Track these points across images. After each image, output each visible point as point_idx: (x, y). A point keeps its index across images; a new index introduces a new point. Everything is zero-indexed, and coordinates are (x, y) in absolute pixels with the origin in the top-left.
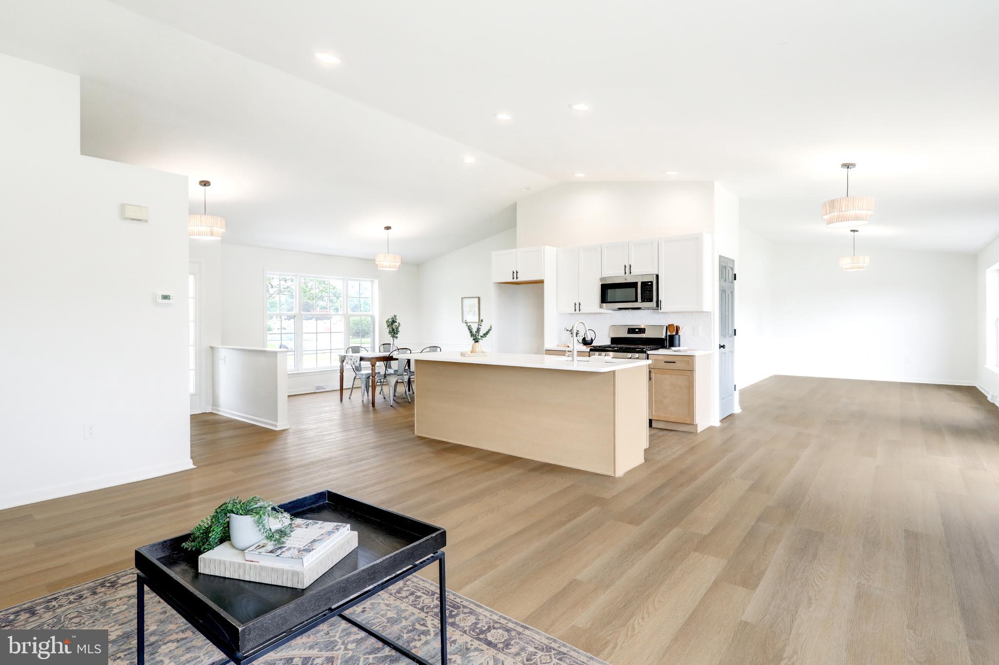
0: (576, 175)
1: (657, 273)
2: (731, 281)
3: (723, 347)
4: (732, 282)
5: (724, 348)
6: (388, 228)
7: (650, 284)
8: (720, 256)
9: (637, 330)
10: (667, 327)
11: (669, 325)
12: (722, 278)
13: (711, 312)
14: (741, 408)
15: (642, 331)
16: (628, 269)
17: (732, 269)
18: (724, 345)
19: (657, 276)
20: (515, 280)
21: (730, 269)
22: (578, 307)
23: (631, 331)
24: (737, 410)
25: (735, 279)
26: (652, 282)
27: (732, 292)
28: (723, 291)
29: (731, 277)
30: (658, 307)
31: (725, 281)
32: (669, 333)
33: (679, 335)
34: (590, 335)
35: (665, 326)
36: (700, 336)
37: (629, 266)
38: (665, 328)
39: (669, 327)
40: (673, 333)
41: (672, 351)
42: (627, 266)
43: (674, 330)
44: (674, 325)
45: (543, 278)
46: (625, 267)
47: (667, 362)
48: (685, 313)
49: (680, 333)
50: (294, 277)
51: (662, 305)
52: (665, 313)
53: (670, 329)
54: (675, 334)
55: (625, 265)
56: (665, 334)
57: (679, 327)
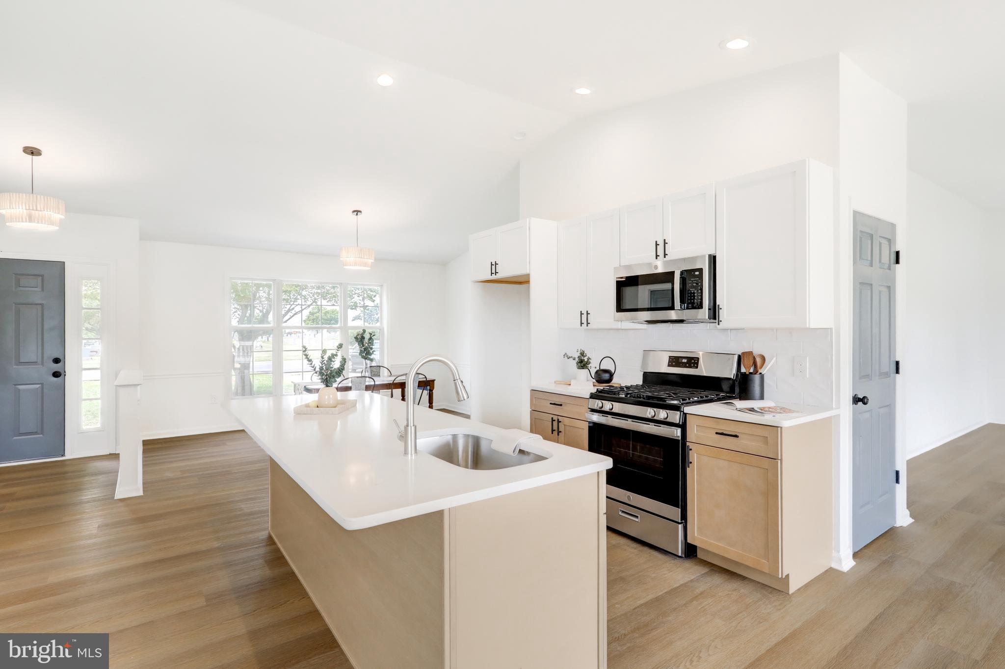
0: (578, 91)
1: (712, 252)
2: (886, 266)
3: (863, 400)
4: (889, 268)
5: (865, 404)
6: (357, 212)
7: (697, 273)
8: (856, 213)
9: (684, 361)
10: (739, 357)
11: (743, 353)
12: (861, 258)
13: (831, 329)
14: (912, 516)
15: (693, 362)
16: (661, 248)
17: (889, 241)
18: (864, 397)
19: (713, 259)
20: (494, 277)
21: (884, 242)
22: (585, 318)
23: (675, 361)
24: (903, 518)
25: (897, 262)
26: (701, 270)
27: (889, 287)
28: (862, 287)
29: (887, 257)
30: (716, 319)
31: (871, 265)
32: (743, 370)
33: (760, 373)
34: (607, 365)
35: (735, 356)
36: (808, 377)
37: (665, 243)
38: (736, 358)
39: (743, 357)
40: (751, 371)
41: (737, 409)
42: (661, 243)
43: (752, 364)
44: (752, 354)
45: (528, 272)
46: (657, 245)
47: (722, 434)
48: (775, 330)
49: (763, 371)
50: (271, 283)
51: (723, 314)
52: (731, 329)
53: (746, 361)
54: (755, 374)
55: (656, 242)
56: (734, 371)
57: (763, 359)
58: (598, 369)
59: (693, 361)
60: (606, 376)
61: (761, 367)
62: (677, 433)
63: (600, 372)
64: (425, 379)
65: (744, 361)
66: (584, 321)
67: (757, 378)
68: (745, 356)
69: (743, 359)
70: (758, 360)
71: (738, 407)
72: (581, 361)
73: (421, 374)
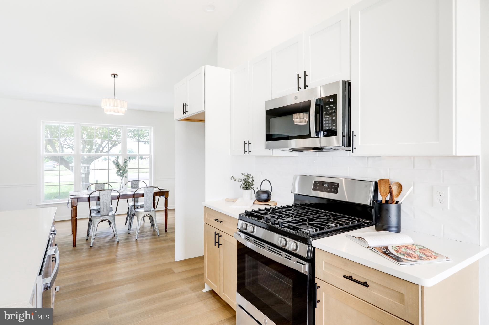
1: (346, 79)
6: (115, 75)
7: (331, 100)
9: (326, 185)
10: (376, 183)
11: (380, 180)
16: (302, 80)
20: (184, 115)
22: (247, 147)
23: (318, 185)
26: (335, 97)
30: (351, 147)
32: (380, 198)
33: (397, 202)
34: (266, 187)
35: (372, 182)
36: (449, 208)
37: (305, 75)
38: (373, 184)
39: (380, 184)
40: (388, 198)
41: (368, 247)
42: (302, 75)
43: (388, 192)
44: (389, 182)
45: (203, 109)
46: (299, 78)
47: (350, 278)
48: (413, 158)
49: (401, 199)
50: (73, 125)
51: (357, 141)
52: (368, 157)
53: (382, 188)
54: (391, 204)
55: (298, 75)
56: (371, 198)
57: (400, 187)
58: (259, 189)
59: (334, 186)
60: (264, 196)
61: (398, 195)
62: (305, 268)
63: (260, 193)
64: (159, 191)
65: (380, 188)
66: (246, 150)
67: (393, 208)
68: (382, 183)
69: (380, 187)
70: (395, 189)
71: (370, 246)
72: (246, 183)
73: (156, 187)
